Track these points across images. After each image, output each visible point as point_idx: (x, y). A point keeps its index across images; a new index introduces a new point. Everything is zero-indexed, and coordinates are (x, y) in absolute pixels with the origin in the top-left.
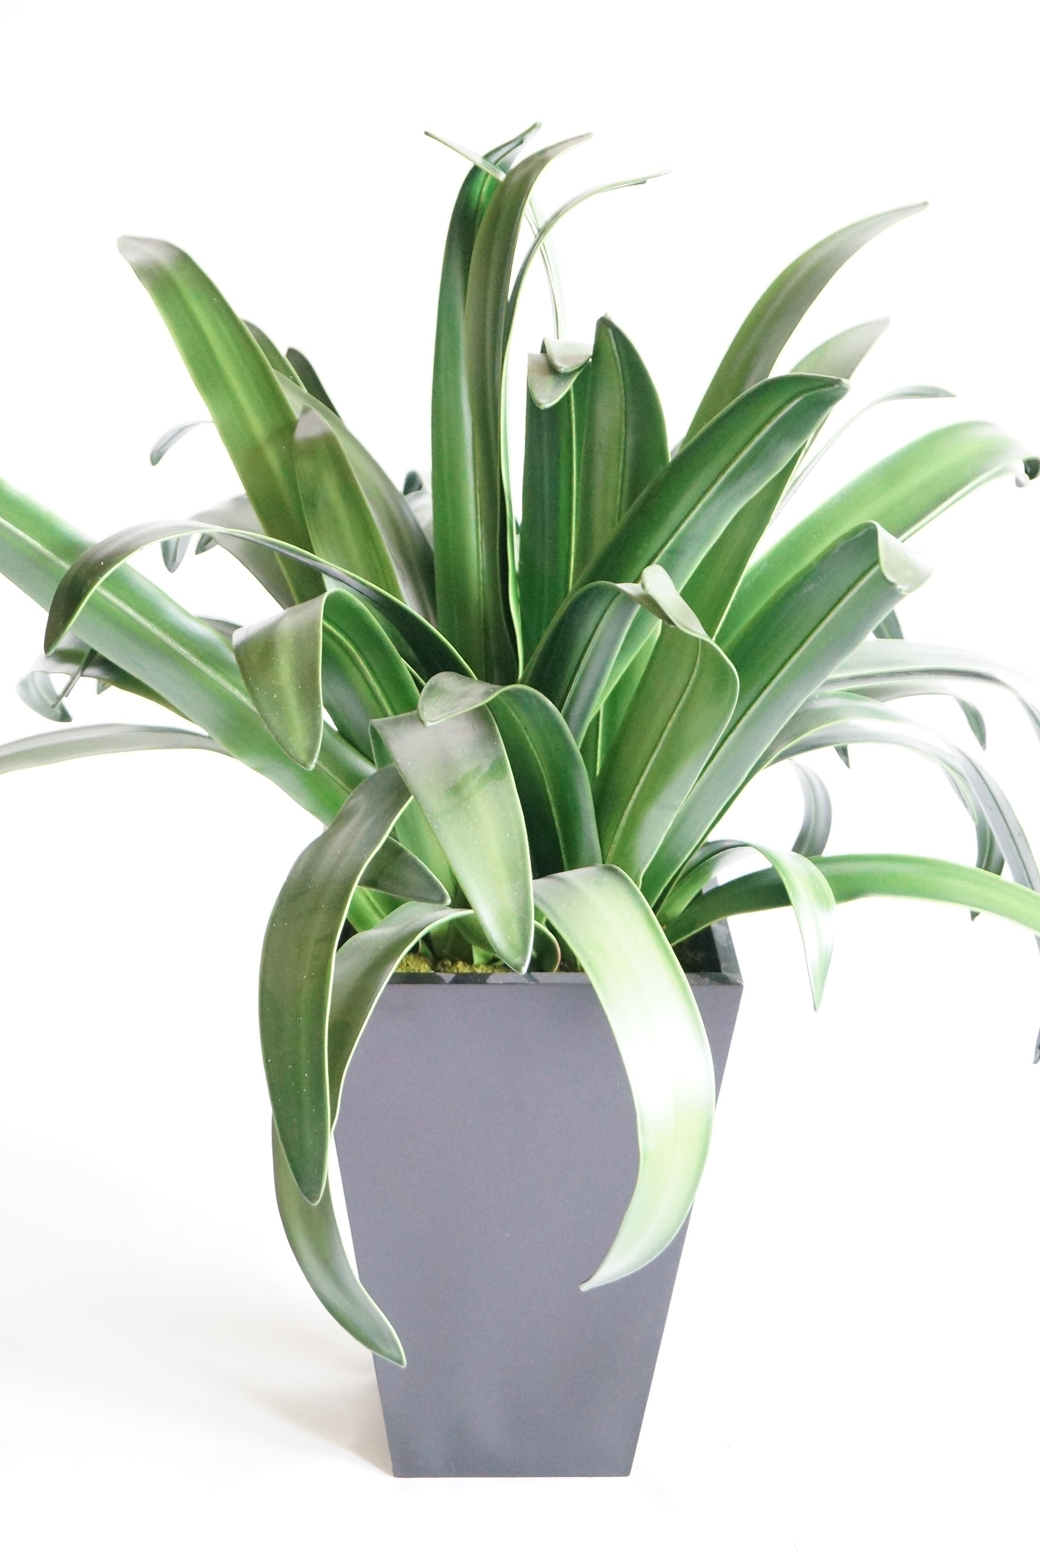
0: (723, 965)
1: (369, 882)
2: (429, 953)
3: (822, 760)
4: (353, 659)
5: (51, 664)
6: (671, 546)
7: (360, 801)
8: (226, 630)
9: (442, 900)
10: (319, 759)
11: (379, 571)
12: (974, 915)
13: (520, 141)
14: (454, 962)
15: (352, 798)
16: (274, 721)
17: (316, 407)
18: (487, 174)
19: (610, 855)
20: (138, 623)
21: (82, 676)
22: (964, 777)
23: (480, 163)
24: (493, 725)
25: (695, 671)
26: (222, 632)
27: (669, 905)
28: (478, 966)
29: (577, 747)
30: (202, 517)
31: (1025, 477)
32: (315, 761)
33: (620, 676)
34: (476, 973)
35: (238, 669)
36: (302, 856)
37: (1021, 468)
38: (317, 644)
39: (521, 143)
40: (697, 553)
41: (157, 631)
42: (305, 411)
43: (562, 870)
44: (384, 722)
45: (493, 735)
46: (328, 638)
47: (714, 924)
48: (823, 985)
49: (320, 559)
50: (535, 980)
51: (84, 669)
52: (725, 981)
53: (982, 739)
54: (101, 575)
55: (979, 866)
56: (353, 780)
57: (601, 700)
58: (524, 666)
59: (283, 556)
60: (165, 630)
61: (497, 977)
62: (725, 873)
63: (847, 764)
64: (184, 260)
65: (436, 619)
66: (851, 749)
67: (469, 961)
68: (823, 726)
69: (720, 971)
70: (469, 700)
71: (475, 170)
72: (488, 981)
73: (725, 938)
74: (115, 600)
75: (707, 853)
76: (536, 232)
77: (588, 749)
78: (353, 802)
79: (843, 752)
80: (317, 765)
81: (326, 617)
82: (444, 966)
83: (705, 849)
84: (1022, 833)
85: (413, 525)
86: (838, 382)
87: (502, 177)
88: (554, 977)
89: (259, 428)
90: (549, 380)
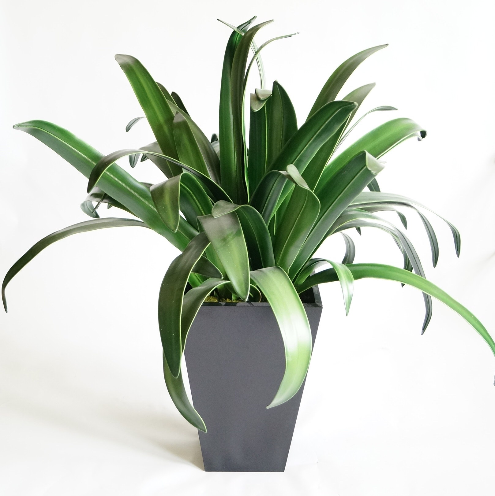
0: (316, 300)
1: (196, 271)
2: (217, 295)
3: (351, 232)
4: (191, 196)
5: (92, 198)
6: (298, 158)
7: (193, 243)
8: (148, 186)
9: (221, 277)
10: (178, 228)
11: (201, 167)
12: (403, 285)
13: (249, 22)
14: (226, 299)
15: (190, 242)
16: (163, 216)
17: (181, 112)
18: (239, 34)
19: (278, 263)
20: (119, 184)
21: (102, 202)
22: (398, 238)
23: (236, 29)
24: (238, 218)
25: (306, 201)
26: (147, 187)
27: (299, 281)
28: (234, 300)
29: (267, 227)
30: (143, 149)
31: (421, 138)
32: (177, 229)
33: (281, 203)
34: (233, 302)
35: (152, 199)
36: (173, 262)
37: (419, 134)
38: (178, 190)
39: (250, 23)
40: (307, 161)
41: (125, 186)
42: (177, 113)
43: (262, 268)
44: (202, 217)
45: (237, 222)
46: (183, 189)
47: (313, 287)
48: (349, 307)
49: (181, 163)
50: (253, 305)
51: (102, 200)
52: (317, 306)
53: (406, 226)
54: (107, 167)
55: (405, 268)
56: (191, 236)
57: (275, 210)
58: (250, 198)
59: (169, 162)
60: (129, 186)
61: (240, 304)
62: (318, 269)
63: (360, 234)
64: (137, 62)
65: (221, 184)
66: (362, 228)
67: (231, 298)
68: (350, 221)
69: (315, 302)
70: (229, 209)
71: (234, 32)
72: (237, 305)
73: (317, 291)
74: (112, 176)
75: (311, 263)
76: (255, 53)
77: (271, 227)
78: (191, 244)
79: (359, 230)
80: (178, 231)
81: (181, 181)
82: (222, 300)
83: (310, 261)
84: (418, 257)
85: (213, 152)
86: (353, 103)
87: (243, 34)
88: (259, 304)
89: (161, 119)
90: (257, 102)
